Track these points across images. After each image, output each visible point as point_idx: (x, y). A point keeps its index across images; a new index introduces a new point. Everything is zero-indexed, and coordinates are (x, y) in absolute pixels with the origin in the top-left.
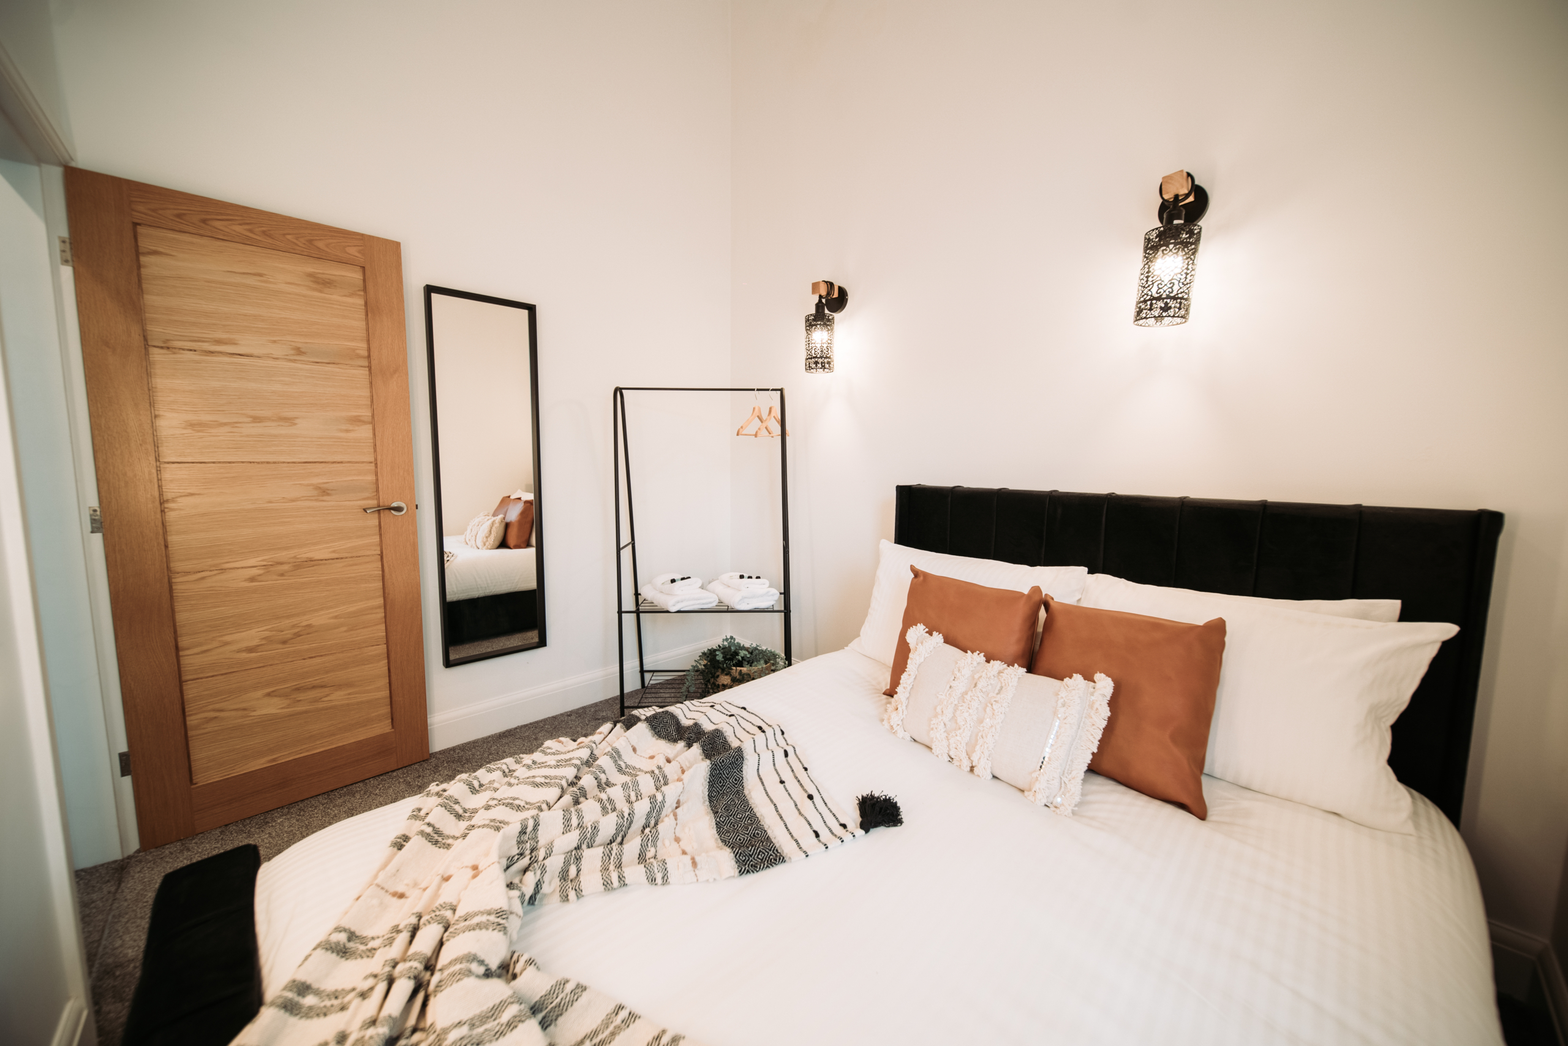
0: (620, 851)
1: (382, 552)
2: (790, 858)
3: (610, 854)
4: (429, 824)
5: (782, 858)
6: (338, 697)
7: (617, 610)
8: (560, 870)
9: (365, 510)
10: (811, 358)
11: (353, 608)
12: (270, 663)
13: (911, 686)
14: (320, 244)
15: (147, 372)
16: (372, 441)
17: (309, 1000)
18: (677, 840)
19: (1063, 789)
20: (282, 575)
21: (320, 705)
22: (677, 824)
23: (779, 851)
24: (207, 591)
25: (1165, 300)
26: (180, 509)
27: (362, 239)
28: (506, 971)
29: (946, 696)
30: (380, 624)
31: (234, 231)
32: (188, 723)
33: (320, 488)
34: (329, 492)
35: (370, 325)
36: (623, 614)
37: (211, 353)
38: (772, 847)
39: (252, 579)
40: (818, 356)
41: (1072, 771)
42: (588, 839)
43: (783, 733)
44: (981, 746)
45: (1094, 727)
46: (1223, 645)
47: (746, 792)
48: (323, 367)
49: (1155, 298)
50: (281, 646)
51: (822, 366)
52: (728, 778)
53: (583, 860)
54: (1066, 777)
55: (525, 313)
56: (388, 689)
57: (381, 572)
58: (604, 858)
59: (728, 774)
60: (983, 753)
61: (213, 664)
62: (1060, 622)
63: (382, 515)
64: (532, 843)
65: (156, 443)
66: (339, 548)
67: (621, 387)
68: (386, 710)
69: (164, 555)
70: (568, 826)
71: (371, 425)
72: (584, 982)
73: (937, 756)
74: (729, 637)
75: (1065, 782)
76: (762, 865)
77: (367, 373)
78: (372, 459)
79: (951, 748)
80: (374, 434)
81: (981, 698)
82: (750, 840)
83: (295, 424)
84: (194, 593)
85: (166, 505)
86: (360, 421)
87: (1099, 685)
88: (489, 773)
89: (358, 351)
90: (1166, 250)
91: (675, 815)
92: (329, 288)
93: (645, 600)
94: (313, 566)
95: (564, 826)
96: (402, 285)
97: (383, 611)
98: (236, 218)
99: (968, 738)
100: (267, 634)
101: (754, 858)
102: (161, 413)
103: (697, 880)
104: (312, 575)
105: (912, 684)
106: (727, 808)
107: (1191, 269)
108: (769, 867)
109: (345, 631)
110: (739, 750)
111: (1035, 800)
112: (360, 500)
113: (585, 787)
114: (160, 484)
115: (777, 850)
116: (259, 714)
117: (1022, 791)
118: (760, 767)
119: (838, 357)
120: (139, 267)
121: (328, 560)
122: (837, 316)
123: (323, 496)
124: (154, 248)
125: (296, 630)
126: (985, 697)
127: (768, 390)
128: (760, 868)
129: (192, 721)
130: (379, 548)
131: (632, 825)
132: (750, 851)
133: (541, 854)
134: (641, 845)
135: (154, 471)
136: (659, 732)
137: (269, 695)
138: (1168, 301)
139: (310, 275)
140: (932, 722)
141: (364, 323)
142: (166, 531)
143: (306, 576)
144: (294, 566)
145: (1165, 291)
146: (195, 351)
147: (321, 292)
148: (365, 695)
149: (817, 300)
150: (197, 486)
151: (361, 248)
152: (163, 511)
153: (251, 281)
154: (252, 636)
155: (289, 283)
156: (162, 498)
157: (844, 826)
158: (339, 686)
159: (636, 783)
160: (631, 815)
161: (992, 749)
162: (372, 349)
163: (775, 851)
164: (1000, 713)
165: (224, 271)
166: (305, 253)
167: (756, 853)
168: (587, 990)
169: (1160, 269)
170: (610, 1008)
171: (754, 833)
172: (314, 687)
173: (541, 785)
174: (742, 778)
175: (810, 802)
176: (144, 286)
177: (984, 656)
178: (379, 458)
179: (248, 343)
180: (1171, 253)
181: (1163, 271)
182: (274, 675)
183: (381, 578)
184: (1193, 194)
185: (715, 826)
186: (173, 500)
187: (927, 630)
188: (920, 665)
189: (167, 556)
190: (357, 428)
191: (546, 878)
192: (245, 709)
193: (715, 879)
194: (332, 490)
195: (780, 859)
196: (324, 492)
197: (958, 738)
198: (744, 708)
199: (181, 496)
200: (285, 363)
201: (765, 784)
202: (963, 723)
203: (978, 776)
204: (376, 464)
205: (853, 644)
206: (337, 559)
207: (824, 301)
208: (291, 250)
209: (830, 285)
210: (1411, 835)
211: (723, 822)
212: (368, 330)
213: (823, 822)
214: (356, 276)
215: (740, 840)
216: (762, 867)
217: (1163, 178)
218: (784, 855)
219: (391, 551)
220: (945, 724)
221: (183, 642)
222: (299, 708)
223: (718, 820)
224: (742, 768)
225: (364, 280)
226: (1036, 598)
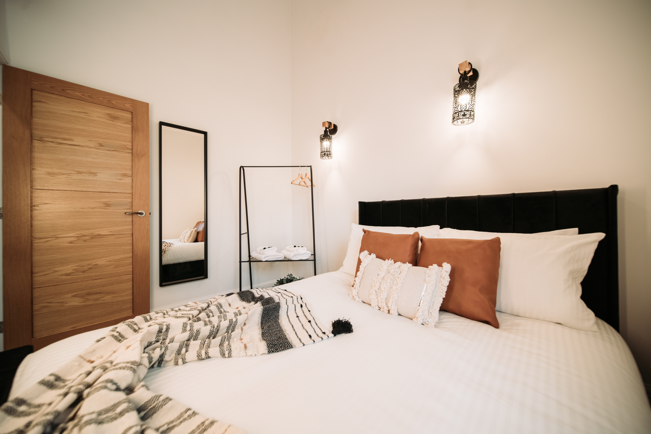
0: (209, 342)
1: (133, 233)
2: (295, 346)
3: (204, 343)
4: (117, 332)
5: (291, 346)
6: (108, 298)
7: (239, 261)
8: (177, 350)
9: (125, 213)
10: (323, 152)
11: (117, 257)
12: (76, 281)
13: (361, 277)
14: (114, 102)
15: (31, 150)
16: (131, 184)
17: (23, 408)
18: (241, 339)
19: (430, 315)
20: (85, 241)
21: (99, 302)
22: (242, 333)
23: (290, 343)
24: (49, 247)
25: (464, 112)
26: (40, 210)
27: (132, 101)
28: (129, 390)
29: (376, 279)
30: (130, 265)
31: (76, 95)
32: (34, 308)
33: (106, 203)
34: (110, 205)
35: (133, 136)
36: (242, 263)
37: (61, 144)
38: (287, 342)
39: (71, 242)
40: (325, 151)
41: (434, 307)
42: (194, 336)
43: (302, 298)
44: (392, 299)
45: (443, 286)
46: (500, 249)
47: (279, 321)
48: (111, 152)
49: (459, 112)
50: (82, 273)
51: (327, 155)
52: (272, 315)
53: (190, 346)
54: (431, 310)
55: (203, 135)
56: (132, 295)
57: (132, 242)
58: (201, 345)
59: (272, 314)
60: (393, 302)
61: (49, 280)
62: (427, 245)
63: (134, 216)
64: (164, 337)
65: (32, 181)
66: (112, 230)
67: (243, 166)
68: (130, 305)
69: (30, 230)
70: (185, 330)
71: (131, 177)
72: (171, 397)
73: (373, 307)
74: (290, 274)
75: (431, 312)
76: (281, 349)
77: (131, 155)
78: (131, 192)
79: (379, 302)
80: (132, 181)
81: (391, 278)
82: (277, 339)
83: (97, 175)
84: (43, 248)
85: (34, 208)
86: (126, 175)
87: (444, 267)
88: (157, 314)
89: (127, 146)
90: (462, 92)
91: (242, 329)
92: (116, 120)
93: (253, 258)
94: (100, 238)
95: (182, 330)
96: (149, 120)
97: (132, 259)
98: (77, 90)
99: (386, 296)
100: (76, 267)
101: (277, 346)
102: (36, 168)
103: (246, 355)
104: (99, 242)
105: (362, 276)
106: (269, 327)
107: (473, 99)
108: (284, 350)
109: (113, 268)
110: (278, 303)
111: (417, 322)
112: (124, 209)
113: (200, 318)
114: (32, 198)
115: (289, 343)
116: (69, 305)
117: (412, 319)
118: (288, 311)
119: (334, 152)
120: (32, 106)
121: (108, 235)
122: (333, 136)
123: (107, 207)
124: (39, 99)
125: (90, 267)
126: (393, 277)
127: (305, 166)
128: (279, 350)
129: (36, 307)
130: (131, 231)
131: (219, 332)
132: (276, 343)
133: (168, 341)
134: (221, 340)
135: (29, 192)
136: (243, 299)
137: (74, 296)
138: (465, 112)
139: (108, 114)
140: (370, 291)
141: (131, 135)
142: (32, 219)
143: (96, 242)
144: (91, 237)
145: (463, 108)
146: (54, 142)
147: (112, 121)
148: (121, 298)
149: (325, 129)
150: (49, 200)
151: (131, 105)
152: (31, 210)
153: (82, 115)
154: (69, 268)
155: (99, 117)
156: (32, 204)
157: (324, 333)
158: (108, 293)
159: (225, 315)
160: (218, 327)
161: (397, 300)
162: (134, 146)
163: (288, 343)
164: (400, 283)
165: (70, 111)
166: (107, 105)
167: (278, 344)
168: (172, 400)
169: (461, 99)
170: (184, 409)
171: (280, 336)
172: (96, 293)
173: (180, 317)
174: (279, 315)
175: (309, 323)
176: (34, 114)
177: (393, 261)
178: (134, 191)
179: (78, 140)
180: (464, 93)
181: (462, 100)
182: (77, 287)
183: (132, 244)
184: (472, 71)
185: (261, 334)
186: (37, 206)
187: (369, 253)
188: (365, 267)
189: (31, 231)
190: (125, 178)
191: (168, 352)
192: (62, 303)
193: (255, 355)
194: (111, 204)
195: (290, 346)
196: (108, 205)
197: (382, 296)
198: (286, 290)
199: (41, 204)
200: (94, 150)
201: (289, 317)
202: (384, 289)
203: (392, 314)
204: (132, 194)
205: (341, 269)
206: (112, 235)
207: (328, 130)
208: (100, 104)
209: (330, 123)
210: (596, 332)
211: (266, 332)
212: (132, 138)
213: (314, 332)
214: (129, 116)
215: (272, 339)
216: (280, 350)
217: (459, 65)
218: (292, 345)
219: (137, 232)
220: (376, 292)
221: (35, 270)
222: (89, 303)
223: (263, 331)
224: (279, 311)
225: (132, 118)
226: (417, 236)
